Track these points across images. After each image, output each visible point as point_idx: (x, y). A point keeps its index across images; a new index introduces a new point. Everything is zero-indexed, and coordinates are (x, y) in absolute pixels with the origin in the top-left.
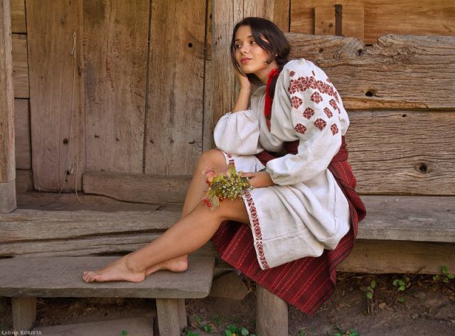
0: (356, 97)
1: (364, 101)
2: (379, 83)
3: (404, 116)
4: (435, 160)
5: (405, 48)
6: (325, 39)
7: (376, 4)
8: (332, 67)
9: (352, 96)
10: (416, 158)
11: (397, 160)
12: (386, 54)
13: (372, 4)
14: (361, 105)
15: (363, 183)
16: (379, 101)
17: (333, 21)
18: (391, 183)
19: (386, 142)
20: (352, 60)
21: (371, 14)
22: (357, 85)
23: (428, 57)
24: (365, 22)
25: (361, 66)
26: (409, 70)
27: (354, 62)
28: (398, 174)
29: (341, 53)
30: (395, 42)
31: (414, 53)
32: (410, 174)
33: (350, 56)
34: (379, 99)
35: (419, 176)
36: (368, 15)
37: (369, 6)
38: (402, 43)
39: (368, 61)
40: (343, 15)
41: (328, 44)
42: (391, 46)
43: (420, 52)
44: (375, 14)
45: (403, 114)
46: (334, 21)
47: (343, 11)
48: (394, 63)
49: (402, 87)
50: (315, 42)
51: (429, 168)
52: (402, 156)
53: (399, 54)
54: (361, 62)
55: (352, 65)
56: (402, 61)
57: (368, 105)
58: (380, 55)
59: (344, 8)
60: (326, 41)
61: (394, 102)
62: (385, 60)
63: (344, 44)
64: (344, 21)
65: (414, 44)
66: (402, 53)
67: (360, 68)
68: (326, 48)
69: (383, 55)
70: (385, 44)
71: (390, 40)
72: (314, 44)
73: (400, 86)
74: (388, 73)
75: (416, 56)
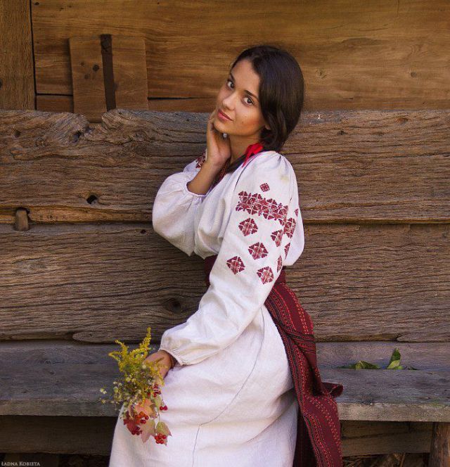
0: (70, 205)
1: (85, 211)
2: (103, 184)
3: (143, 232)
4: (191, 294)
5: (140, 131)
6: (22, 117)
7: (164, 35)
8: (34, 159)
9: (64, 203)
10: (166, 292)
11: (139, 295)
12: (112, 141)
13: (159, 34)
14: (79, 216)
15: (92, 328)
16: (105, 211)
17: (99, 61)
18: (133, 328)
19: (120, 269)
20: (63, 149)
21: (158, 50)
22: (71, 188)
23: (173, 145)
24: (149, 62)
25: (77, 157)
26: (146, 165)
27: (66, 153)
28: (142, 314)
29: (47, 137)
30: (126, 122)
31: (153, 139)
32: (158, 314)
33: (60, 141)
34: (105, 208)
35: (170, 317)
36: (152, 51)
37: (153, 37)
38: (136, 124)
39: (88, 150)
40: (113, 52)
41: (26, 125)
42: (119, 128)
43: (161, 137)
44: (164, 50)
45: (142, 229)
46: (101, 62)
47: (113, 47)
48: (125, 154)
49: (136, 191)
50: (7, 120)
51: (183, 306)
52: (145, 289)
53: (131, 140)
54: (76, 153)
55: (63, 157)
56: (136, 151)
57: (89, 216)
58: (104, 142)
59: (114, 41)
60: (25, 119)
61: (126, 212)
62: (111, 150)
63: (52, 124)
64: (116, 62)
65: (152, 126)
66: (135, 139)
67: (75, 162)
68: (24, 129)
69: (108, 142)
70: (110, 125)
71: (118, 119)
72: (6, 124)
73: (134, 188)
74: (117, 169)
75: (156, 143)
